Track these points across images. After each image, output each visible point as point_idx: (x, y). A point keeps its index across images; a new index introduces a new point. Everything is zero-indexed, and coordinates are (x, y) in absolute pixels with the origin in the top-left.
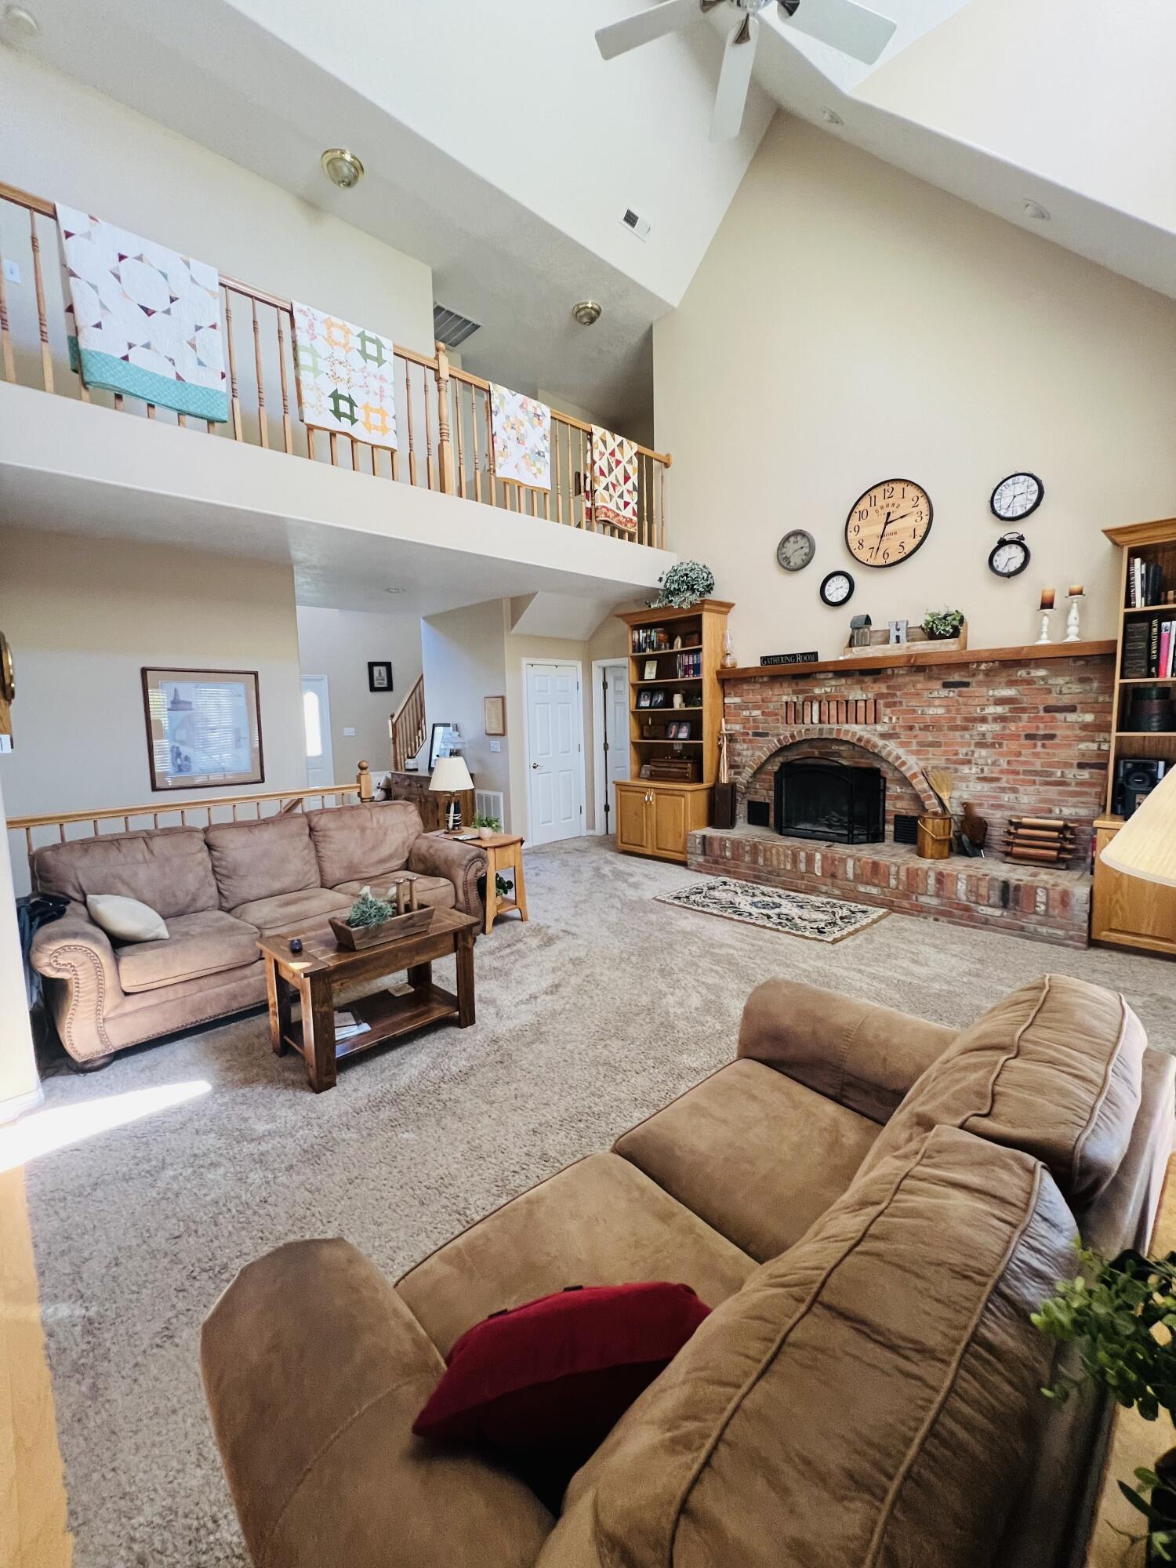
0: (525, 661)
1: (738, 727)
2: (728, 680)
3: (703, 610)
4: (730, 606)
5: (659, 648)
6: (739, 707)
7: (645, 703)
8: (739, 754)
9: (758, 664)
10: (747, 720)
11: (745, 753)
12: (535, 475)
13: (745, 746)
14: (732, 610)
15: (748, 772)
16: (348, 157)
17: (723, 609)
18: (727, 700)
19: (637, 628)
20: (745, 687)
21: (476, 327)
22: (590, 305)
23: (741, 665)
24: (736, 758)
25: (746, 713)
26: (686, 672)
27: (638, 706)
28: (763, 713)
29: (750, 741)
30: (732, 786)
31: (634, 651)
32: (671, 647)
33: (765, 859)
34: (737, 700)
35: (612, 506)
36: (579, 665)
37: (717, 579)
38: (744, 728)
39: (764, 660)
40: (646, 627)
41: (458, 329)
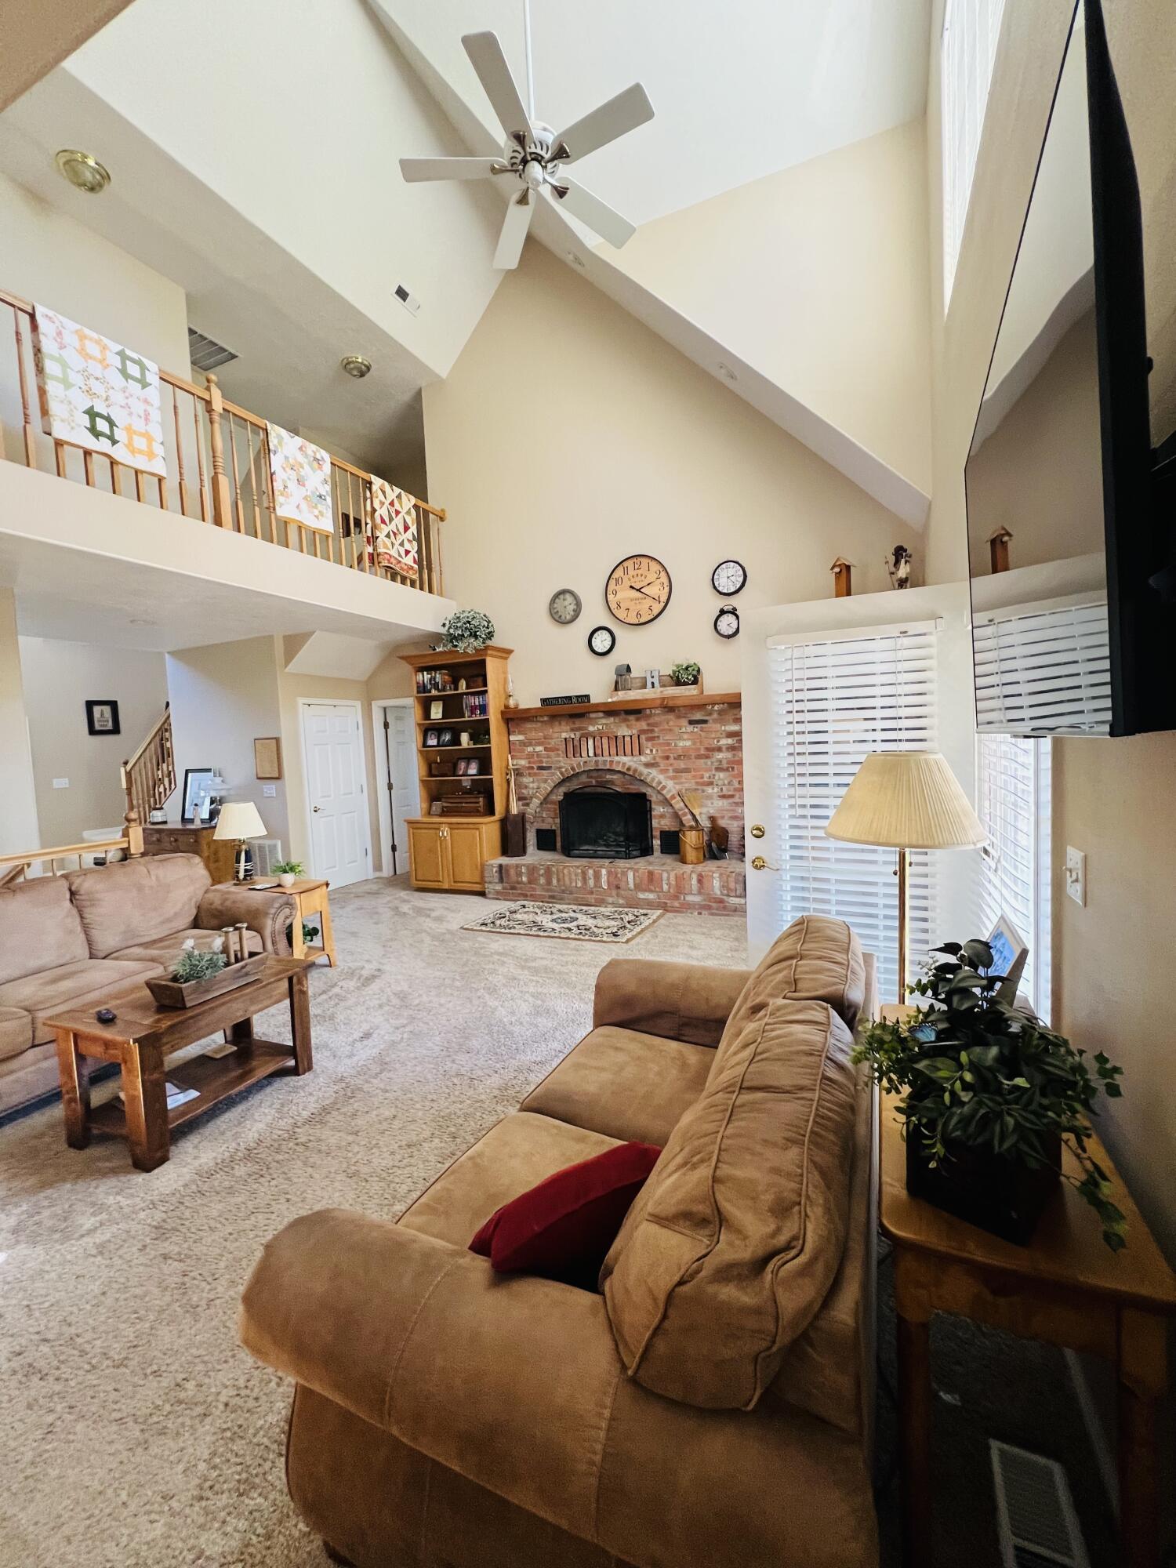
0: (301, 701)
1: (523, 762)
2: (512, 719)
3: (486, 655)
4: (510, 652)
5: (444, 689)
6: (523, 744)
7: (432, 742)
8: (526, 787)
9: (539, 705)
10: (530, 756)
11: (531, 785)
12: (317, 517)
13: (531, 779)
14: (512, 656)
15: (536, 802)
16: (91, 162)
17: (504, 655)
18: (512, 738)
19: (422, 669)
20: (528, 725)
21: (234, 357)
22: (360, 360)
23: (522, 706)
24: (523, 791)
25: (530, 749)
26: (472, 712)
27: (425, 745)
28: (546, 749)
29: (535, 774)
30: (522, 816)
31: (418, 692)
32: (456, 689)
33: (558, 880)
34: (521, 737)
35: (393, 553)
36: (358, 704)
37: (497, 627)
38: (529, 763)
39: (544, 701)
40: (429, 669)
41: (211, 355)
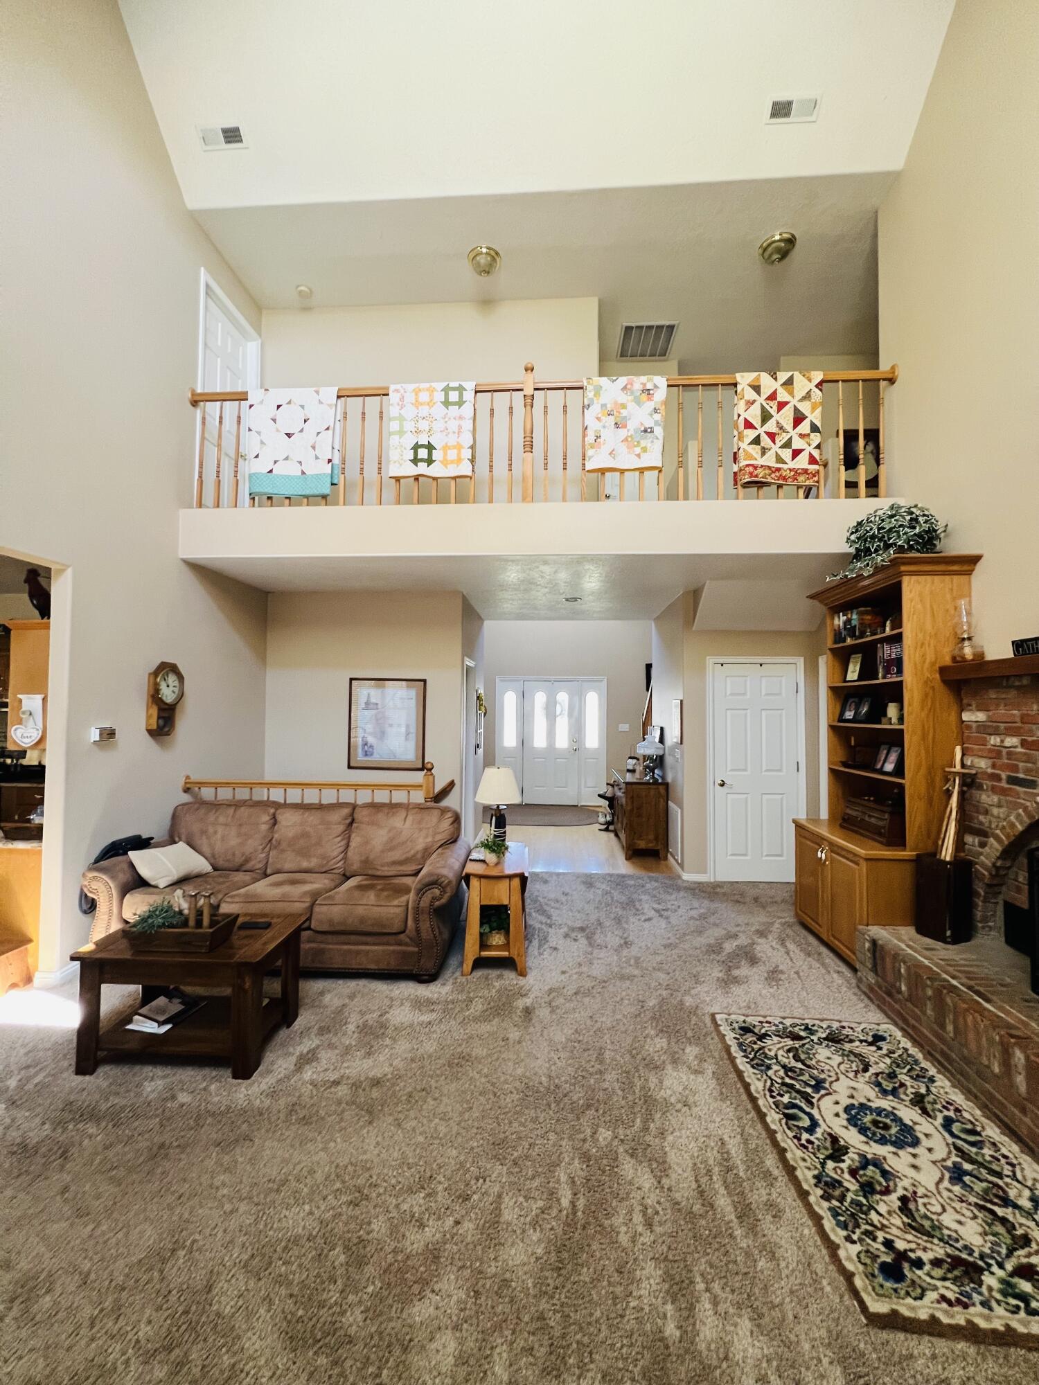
0: (710, 661)
1: (983, 764)
2: (966, 682)
3: (901, 574)
4: (974, 560)
5: (862, 635)
6: (985, 729)
7: (849, 715)
8: (986, 812)
9: (1009, 653)
10: (995, 754)
11: (995, 811)
12: (639, 456)
13: (995, 799)
14: (979, 567)
15: (994, 848)
16: (484, 250)
17: (965, 568)
18: (966, 716)
19: (836, 610)
20: (992, 694)
21: (671, 328)
23: (990, 656)
24: (981, 818)
25: (994, 740)
26: (887, 672)
27: (841, 719)
28: (1024, 743)
29: (1003, 792)
30: (963, 866)
31: (835, 642)
32: (884, 632)
34: (981, 716)
35: (769, 460)
36: (801, 661)
38: (994, 766)
39: (1018, 645)
40: (845, 607)
41: (657, 338)
